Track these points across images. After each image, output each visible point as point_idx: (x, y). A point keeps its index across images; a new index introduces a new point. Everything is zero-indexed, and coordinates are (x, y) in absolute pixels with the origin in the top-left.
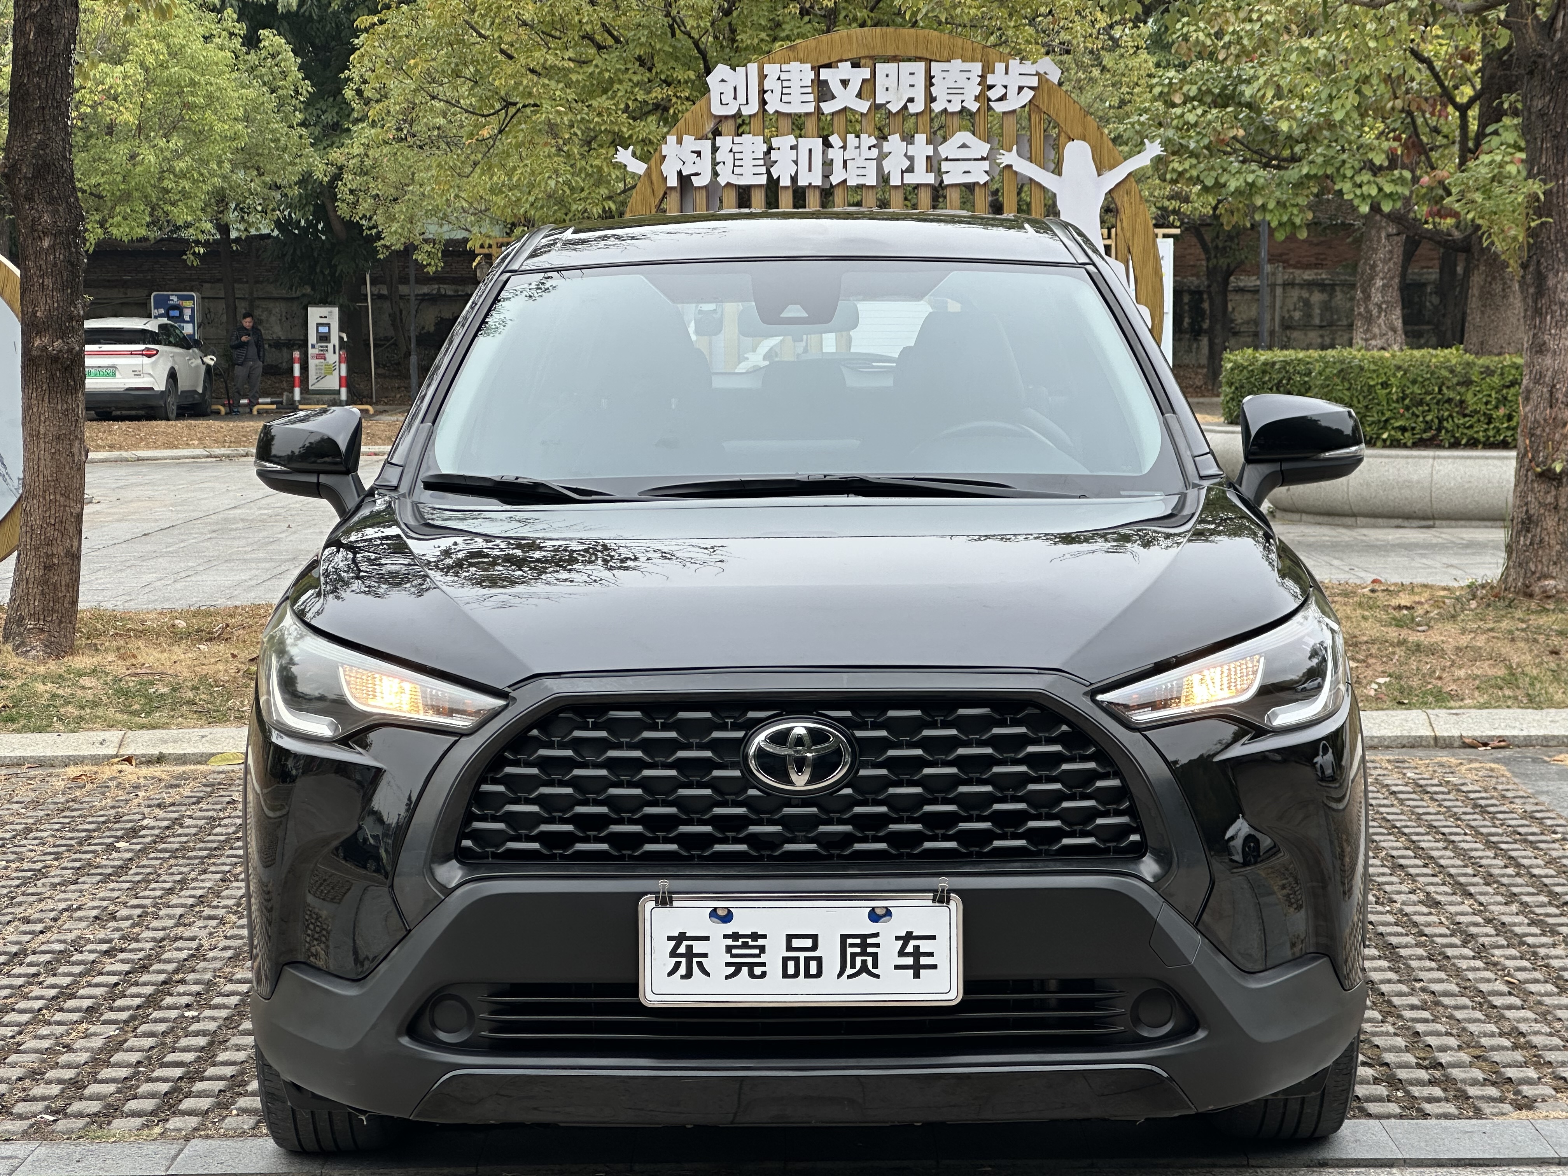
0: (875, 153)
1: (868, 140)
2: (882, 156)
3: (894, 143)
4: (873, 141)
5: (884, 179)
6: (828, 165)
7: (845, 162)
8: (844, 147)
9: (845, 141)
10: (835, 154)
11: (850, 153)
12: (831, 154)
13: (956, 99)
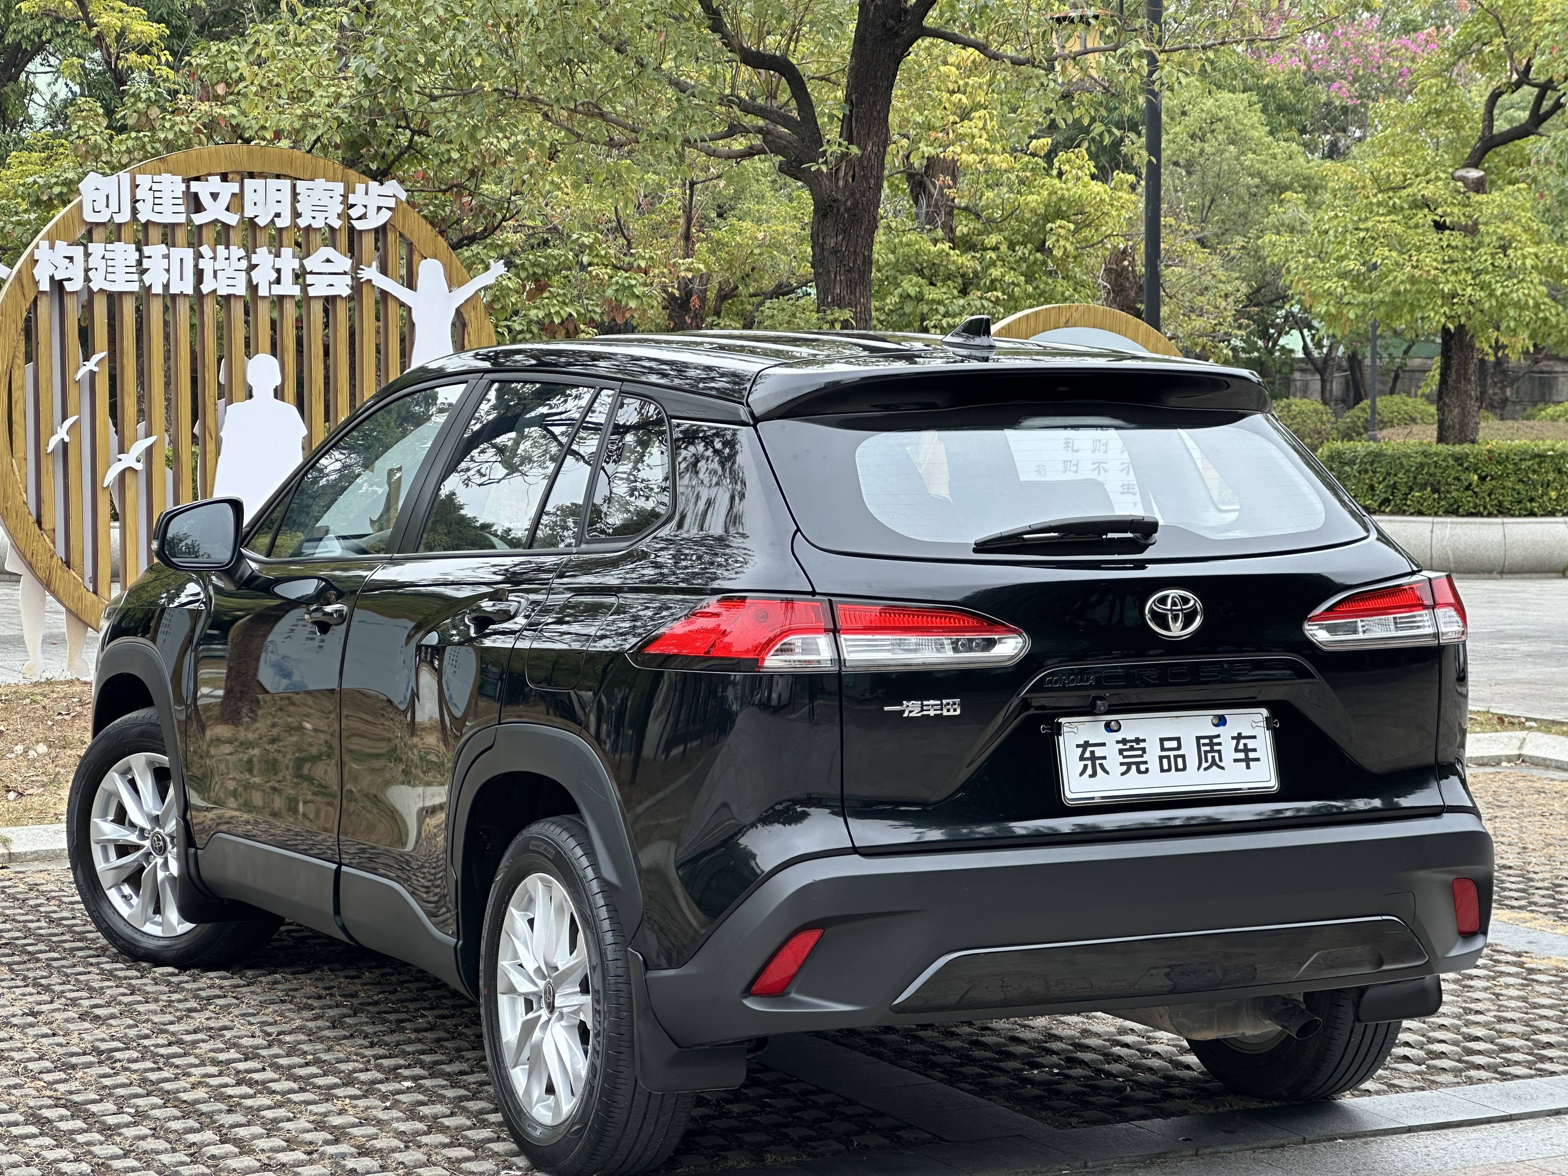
0: (244, 264)
1: (237, 252)
2: (252, 267)
3: (262, 256)
4: (242, 253)
5: (253, 288)
6: (199, 275)
7: (215, 272)
8: (214, 258)
9: (214, 252)
10: (205, 264)
11: (221, 264)
12: (202, 264)
13: (320, 216)
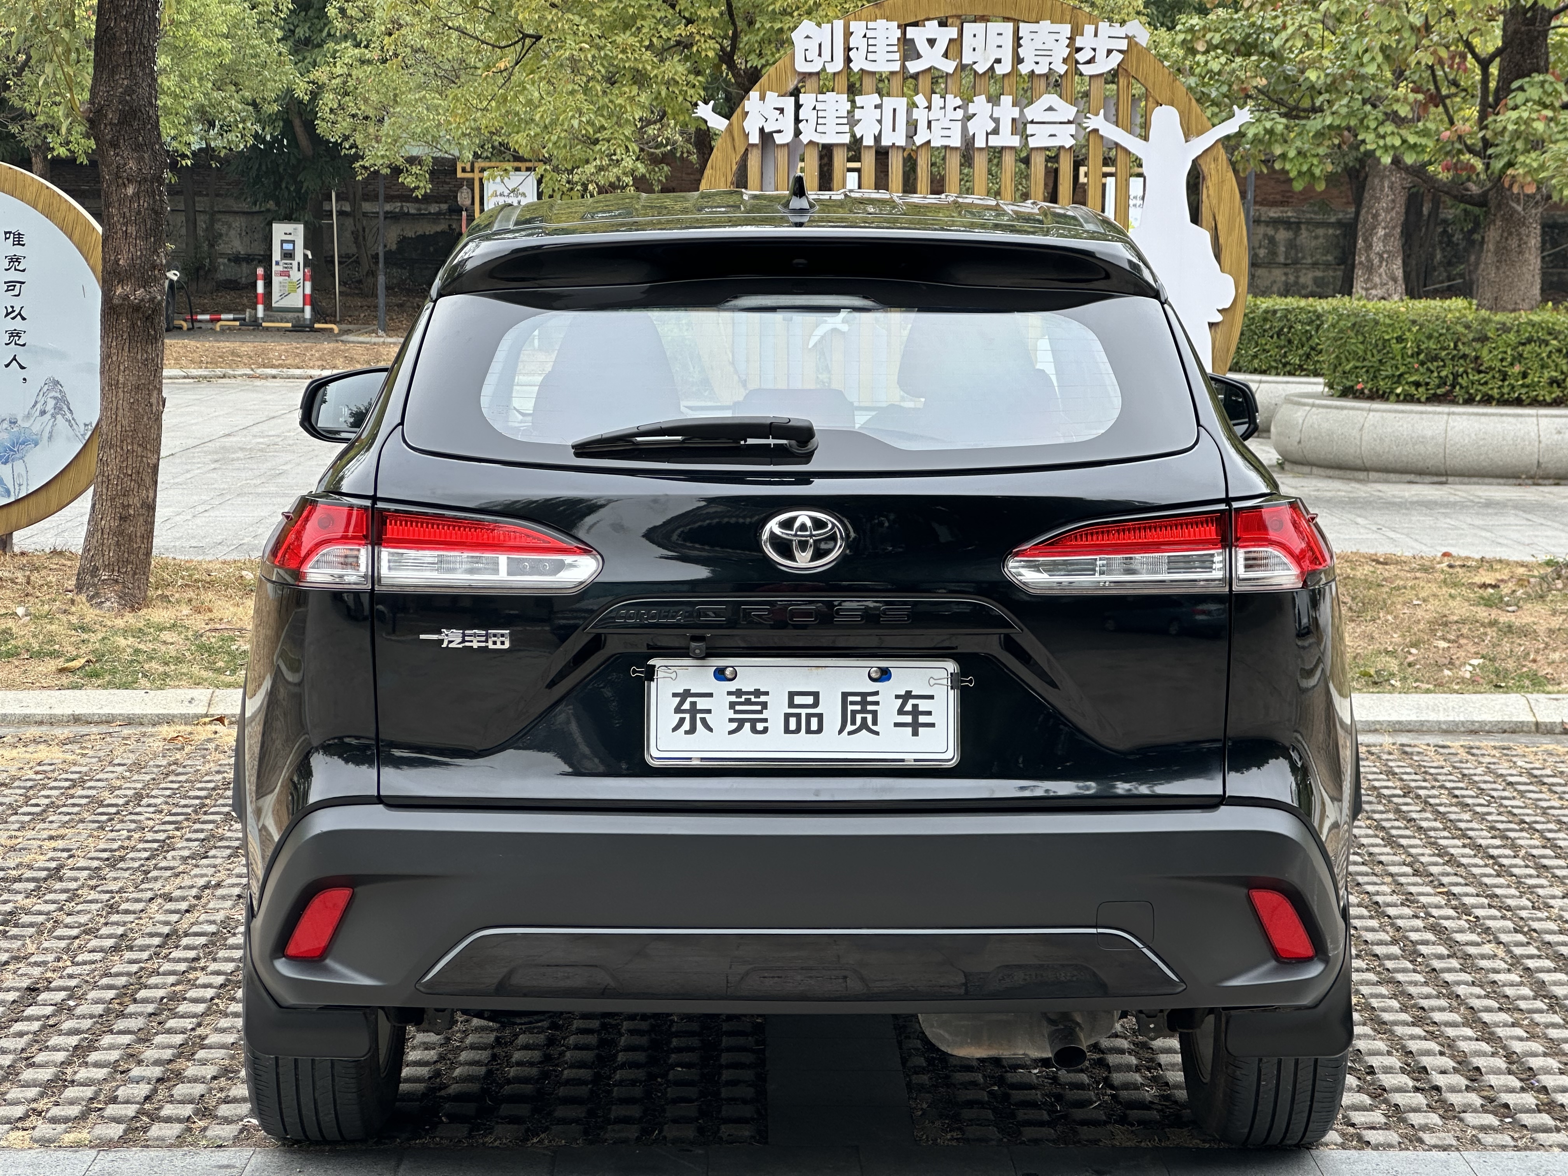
0: (960, 114)
1: (953, 101)
2: (967, 117)
3: (980, 104)
4: (958, 102)
5: (969, 140)
7: (929, 122)
10: (920, 115)
11: (935, 114)
12: (916, 114)
13: (1042, 60)
